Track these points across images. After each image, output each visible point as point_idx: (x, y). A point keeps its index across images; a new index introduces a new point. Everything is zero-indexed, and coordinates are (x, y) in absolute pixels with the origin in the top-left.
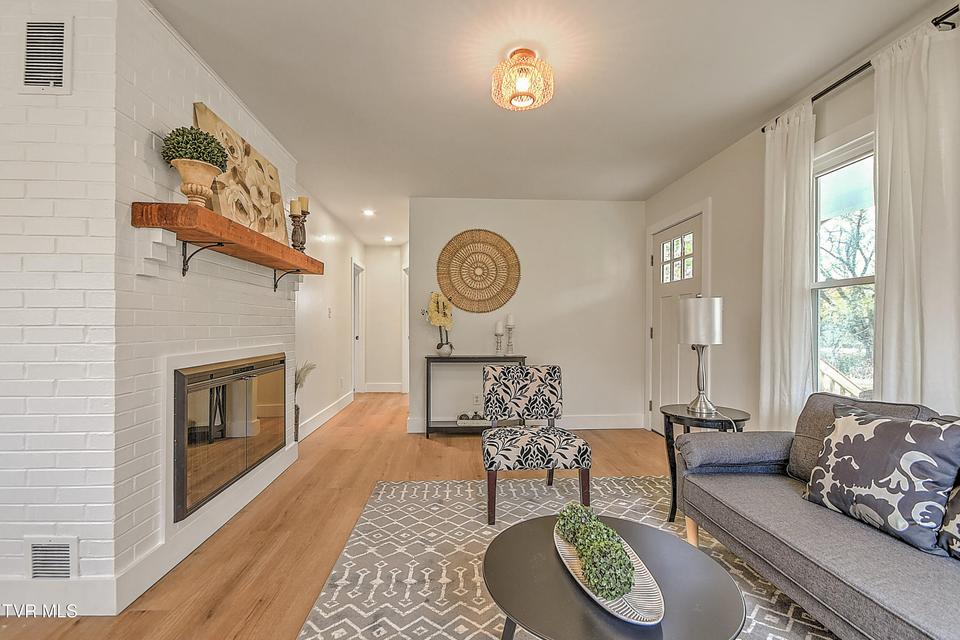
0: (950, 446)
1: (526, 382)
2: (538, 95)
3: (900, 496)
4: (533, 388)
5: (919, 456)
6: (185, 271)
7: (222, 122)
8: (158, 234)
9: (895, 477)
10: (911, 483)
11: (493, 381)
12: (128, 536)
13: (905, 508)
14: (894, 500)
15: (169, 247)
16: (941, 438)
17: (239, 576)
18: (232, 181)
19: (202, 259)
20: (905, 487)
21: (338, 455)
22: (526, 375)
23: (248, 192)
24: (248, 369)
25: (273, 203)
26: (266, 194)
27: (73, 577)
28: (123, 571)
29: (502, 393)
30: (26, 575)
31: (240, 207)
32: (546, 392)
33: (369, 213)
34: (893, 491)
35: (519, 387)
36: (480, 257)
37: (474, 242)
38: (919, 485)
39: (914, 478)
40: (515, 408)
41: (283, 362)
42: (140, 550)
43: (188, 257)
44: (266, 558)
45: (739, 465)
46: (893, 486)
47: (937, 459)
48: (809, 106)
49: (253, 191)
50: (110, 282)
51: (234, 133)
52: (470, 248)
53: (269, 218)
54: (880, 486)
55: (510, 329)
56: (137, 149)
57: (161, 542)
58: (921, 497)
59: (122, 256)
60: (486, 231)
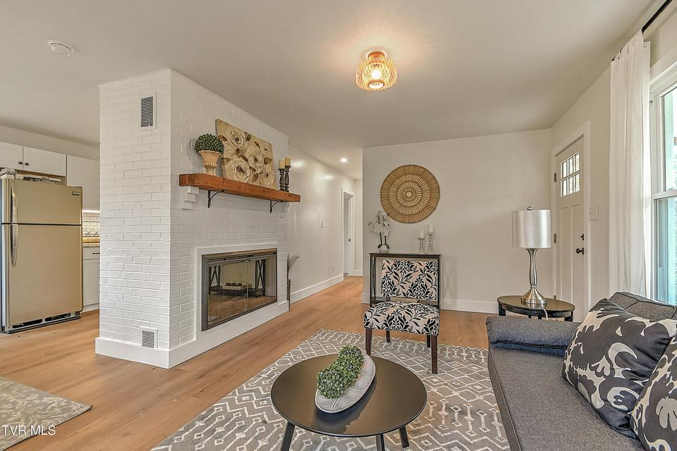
0: (649, 340)
1: (411, 272)
2: (386, 80)
3: (603, 379)
4: (415, 276)
5: (624, 348)
6: (209, 205)
7: (231, 126)
8: (189, 189)
9: (603, 363)
10: (612, 369)
11: (387, 270)
12: (177, 332)
13: (604, 390)
14: (598, 382)
15: (196, 195)
16: (642, 334)
17: (224, 363)
18: (235, 156)
19: (218, 198)
20: (607, 373)
21: (311, 310)
22: (411, 267)
23: (247, 160)
24: (249, 256)
25: (266, 163)
26: (260, 158)
27: (155, 348)
28: (173, 349)
29: (392, 279)
30: (139, 344)
31: (240, 170)
32: (424, 280)
33: (344, 160)
34: (598, 375)
35: (405, 275)
36: (409, 184)
37: (406, 174)
38: (619, 373)
39: (615, 366)
40: (401, 289)
41: (275, 253)
42: (183, 340)
43: (211, 196)
44: (240, 357)
45: (533, 345)
46: (599, 370)
47: (638, 352)
48: (639, 37)
49: (251, 160)
50: (167, 212)
51: (239, 130)
52: (403, 178)
53: (261, 173)
54: (592, 369)
55: (430, 235)
56: (183, 148)
57: (195, 339)
58: (619, 383)
59: (174, 200)
60: (414, 166)
